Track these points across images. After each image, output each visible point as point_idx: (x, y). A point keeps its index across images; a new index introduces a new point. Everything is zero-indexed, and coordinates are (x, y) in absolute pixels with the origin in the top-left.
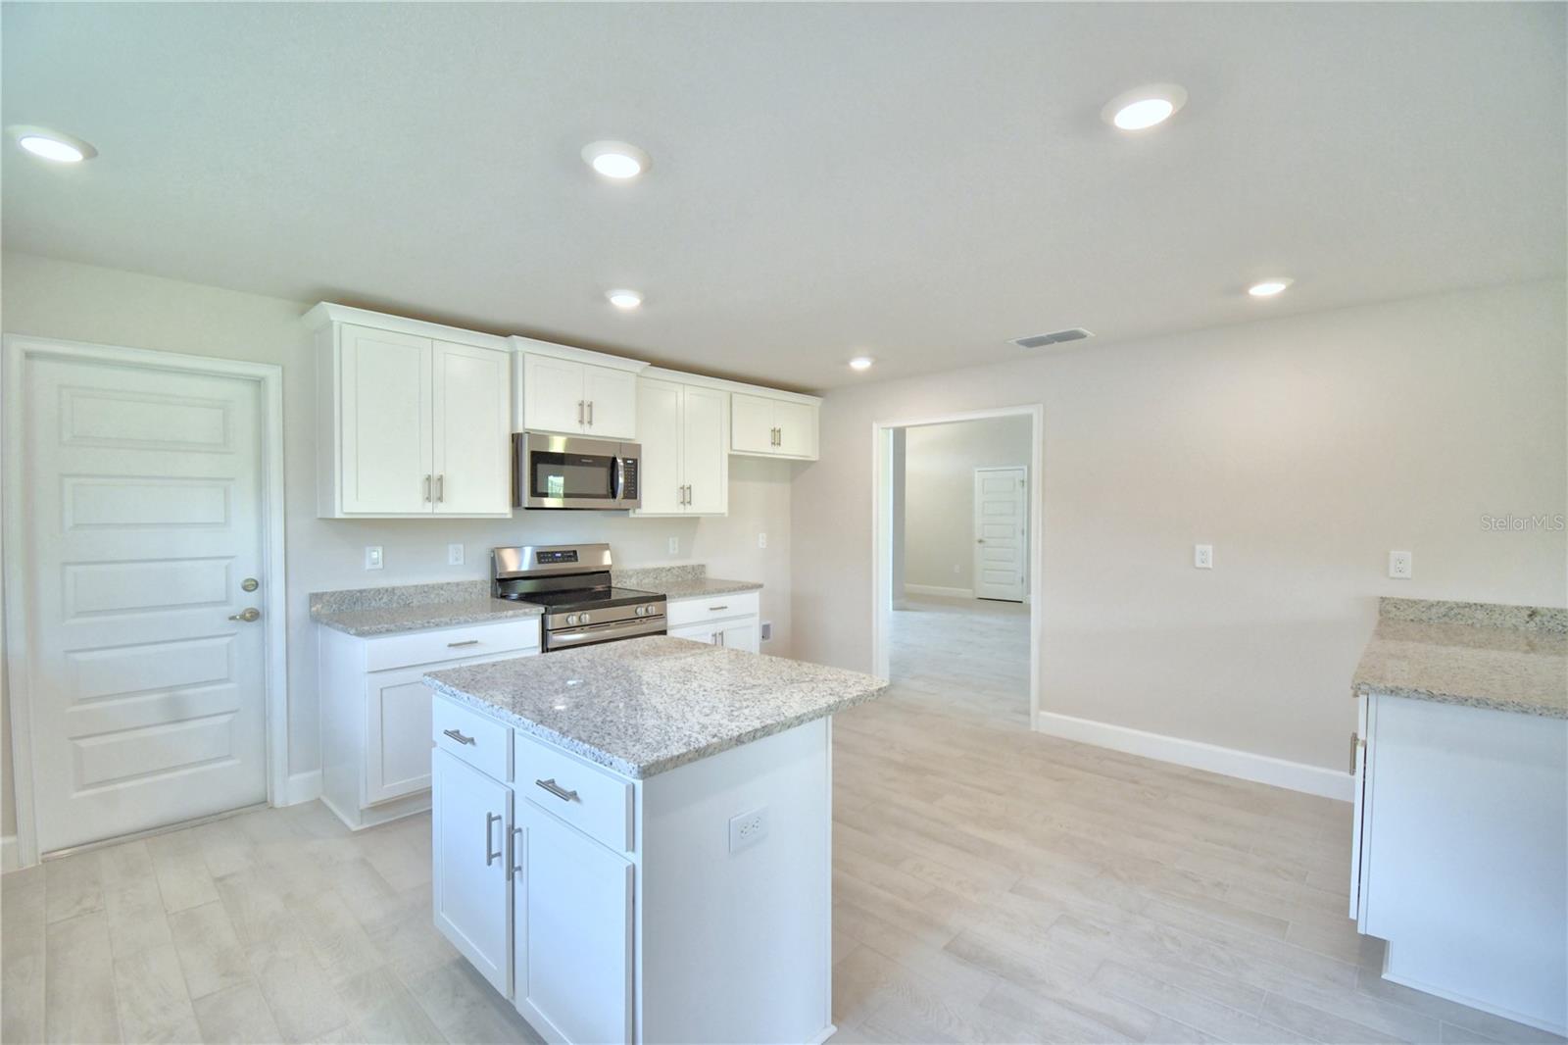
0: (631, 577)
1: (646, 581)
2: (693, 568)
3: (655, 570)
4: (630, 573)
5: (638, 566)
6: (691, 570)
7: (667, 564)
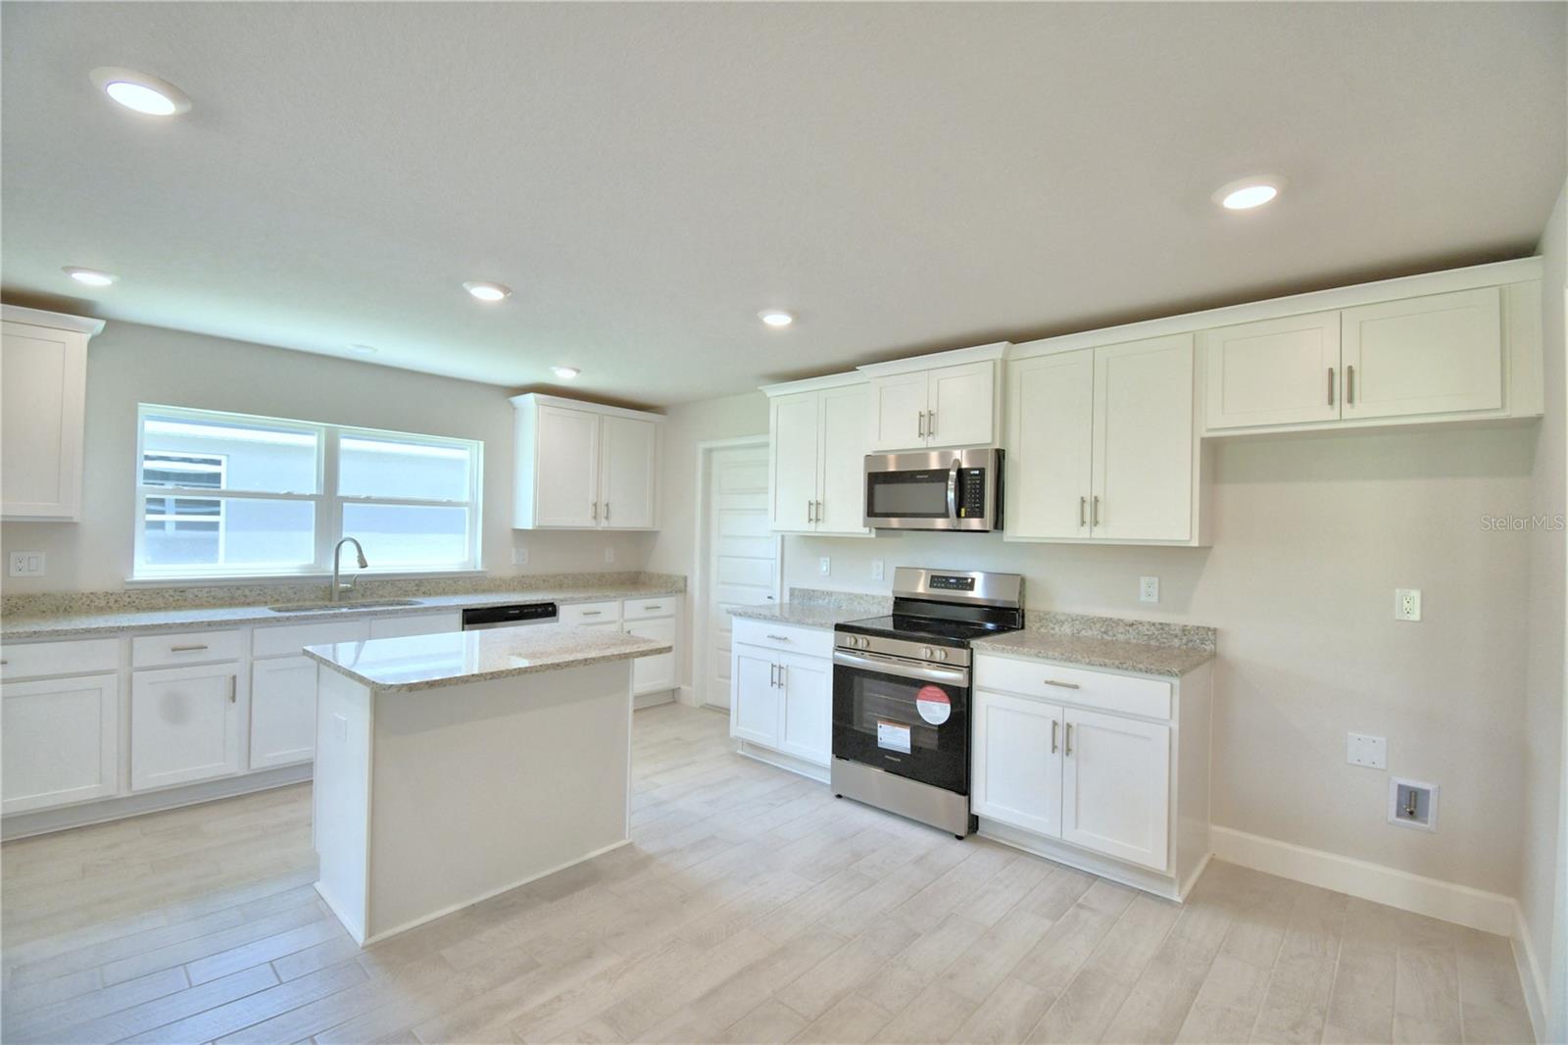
0: (1062, 623)
1: (1089, 633)
2: (1184, 630)
3: (1104, 620)
4: (1063, 618)
5: (1078, 610)
6: (1180, 633)
7: (1129, 615)
